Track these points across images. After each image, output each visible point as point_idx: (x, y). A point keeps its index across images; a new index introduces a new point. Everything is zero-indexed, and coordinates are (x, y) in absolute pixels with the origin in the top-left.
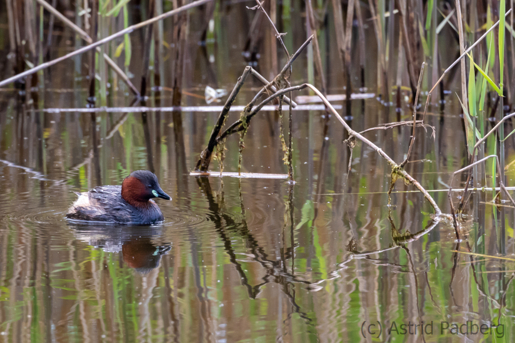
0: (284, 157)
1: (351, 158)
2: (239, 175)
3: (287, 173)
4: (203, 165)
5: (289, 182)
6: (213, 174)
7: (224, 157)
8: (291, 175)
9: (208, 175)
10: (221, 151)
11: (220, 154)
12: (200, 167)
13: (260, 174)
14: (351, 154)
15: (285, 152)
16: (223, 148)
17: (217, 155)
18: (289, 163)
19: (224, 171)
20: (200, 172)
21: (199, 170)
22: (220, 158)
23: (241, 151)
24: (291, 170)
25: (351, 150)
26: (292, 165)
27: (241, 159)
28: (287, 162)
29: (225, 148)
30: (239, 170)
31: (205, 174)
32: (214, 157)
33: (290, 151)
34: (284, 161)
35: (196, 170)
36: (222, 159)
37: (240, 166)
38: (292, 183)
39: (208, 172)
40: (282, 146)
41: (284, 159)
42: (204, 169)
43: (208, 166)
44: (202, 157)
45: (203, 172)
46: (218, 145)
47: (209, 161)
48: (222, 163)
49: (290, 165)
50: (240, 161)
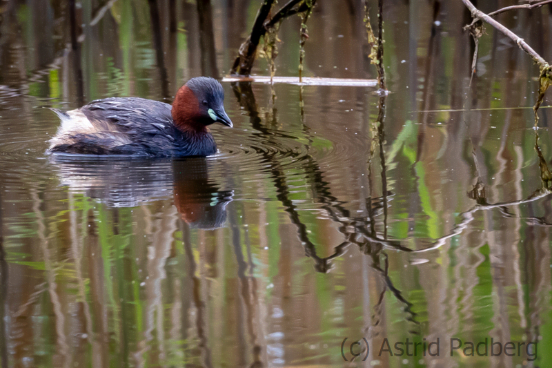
0: (370, 53)
1: (475, 54)
2: (300, 81)
3: (375, 78)
4: (243, 65)
5: (379, 92)
6: (258, 79)
7: (276, 52)
8: (382, 81)
9: (251, 81)
10: (272, 43)
11: (270, 49)
12: (239, 68)
13: (332, 79)
14: (476, 48)
15: (372, 44)
16: (274, 40)
17: (265, 50)
18: (378, 62)
19: (276, 75)
20: (239, 77)
21: (237, 73)
22: (270, 55)
23: (302, 44)
24: (381, 73)
25: (476, 41)
26: (383, 66)
27: (303, 56)
28: (375, 61)
29: (278, 40)
30: (300, 74)
31: (247, 79)
32: (261, 53)
33: (380, 43)
34: (370, 59)
35: (233, 73)
36: (274, 56)
37: (301, 67)
38: (383, 93)
39: (251, 77)
40: (367, 35)
41: (370, 56)
42: (245, 72)
43: (250, 67)
44: (241, 53)
45: (243, 76)
46: (267, 34)
47: (253, 59)
48: (273, 63)
49: (380, 64)
50: (301, 59)
